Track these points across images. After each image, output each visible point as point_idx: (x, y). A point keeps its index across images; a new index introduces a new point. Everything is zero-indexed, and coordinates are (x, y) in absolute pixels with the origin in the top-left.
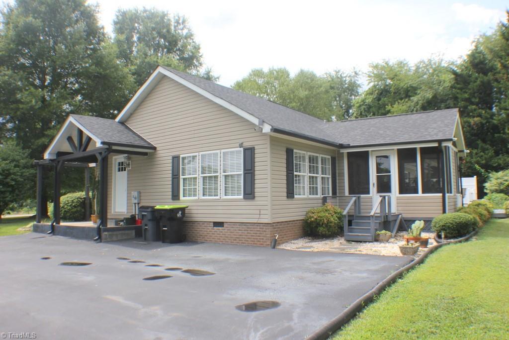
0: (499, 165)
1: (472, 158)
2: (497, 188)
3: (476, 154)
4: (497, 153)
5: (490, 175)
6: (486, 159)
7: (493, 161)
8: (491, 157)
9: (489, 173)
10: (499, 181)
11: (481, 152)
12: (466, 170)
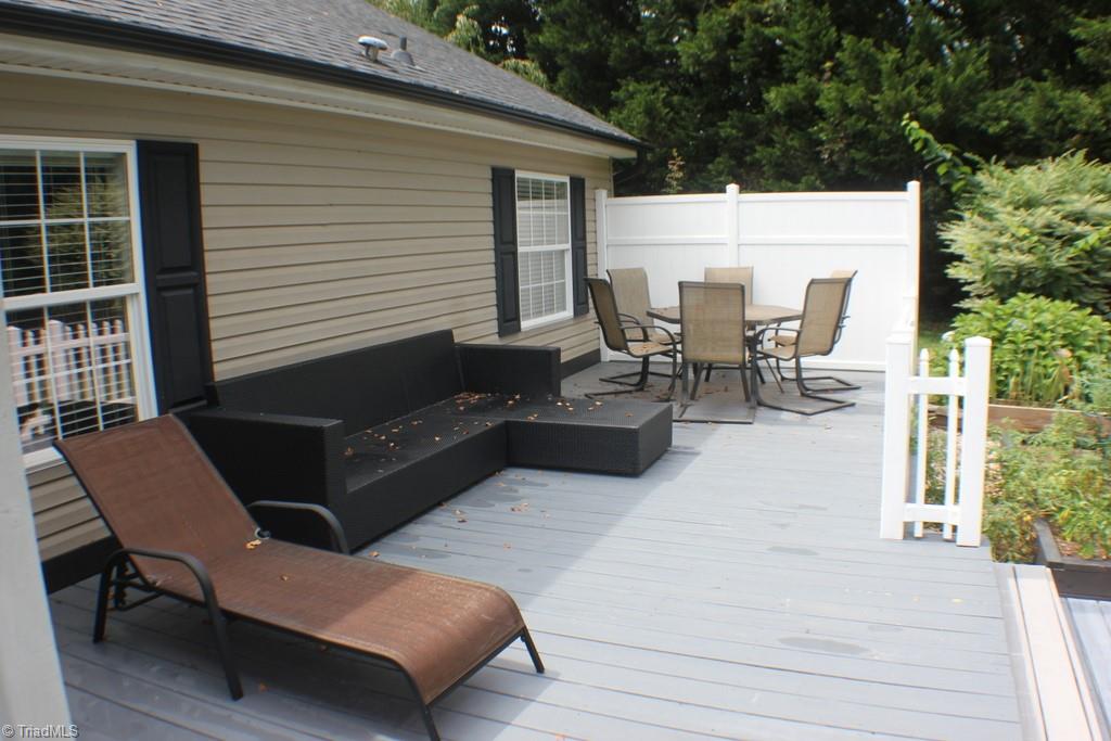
0: (1018, 128)
1: (877, 90)
2: (1026, 259)
3: (899, 69)
4: (1000, 72)
5: (981, 177)
6: (945, 95)
7: (982, 105)
8: (973, 89)
9: (975, 168)
10: (1043, 216)
11: (919, 61)
12: (842, 151)
